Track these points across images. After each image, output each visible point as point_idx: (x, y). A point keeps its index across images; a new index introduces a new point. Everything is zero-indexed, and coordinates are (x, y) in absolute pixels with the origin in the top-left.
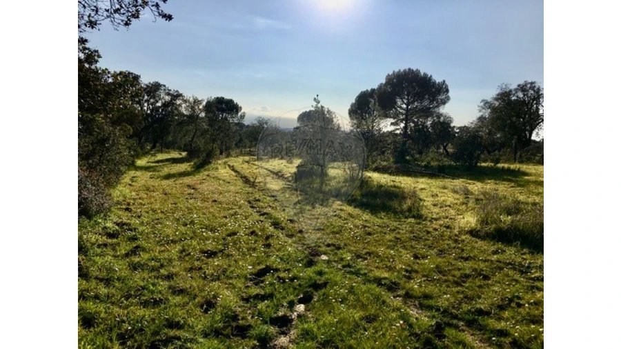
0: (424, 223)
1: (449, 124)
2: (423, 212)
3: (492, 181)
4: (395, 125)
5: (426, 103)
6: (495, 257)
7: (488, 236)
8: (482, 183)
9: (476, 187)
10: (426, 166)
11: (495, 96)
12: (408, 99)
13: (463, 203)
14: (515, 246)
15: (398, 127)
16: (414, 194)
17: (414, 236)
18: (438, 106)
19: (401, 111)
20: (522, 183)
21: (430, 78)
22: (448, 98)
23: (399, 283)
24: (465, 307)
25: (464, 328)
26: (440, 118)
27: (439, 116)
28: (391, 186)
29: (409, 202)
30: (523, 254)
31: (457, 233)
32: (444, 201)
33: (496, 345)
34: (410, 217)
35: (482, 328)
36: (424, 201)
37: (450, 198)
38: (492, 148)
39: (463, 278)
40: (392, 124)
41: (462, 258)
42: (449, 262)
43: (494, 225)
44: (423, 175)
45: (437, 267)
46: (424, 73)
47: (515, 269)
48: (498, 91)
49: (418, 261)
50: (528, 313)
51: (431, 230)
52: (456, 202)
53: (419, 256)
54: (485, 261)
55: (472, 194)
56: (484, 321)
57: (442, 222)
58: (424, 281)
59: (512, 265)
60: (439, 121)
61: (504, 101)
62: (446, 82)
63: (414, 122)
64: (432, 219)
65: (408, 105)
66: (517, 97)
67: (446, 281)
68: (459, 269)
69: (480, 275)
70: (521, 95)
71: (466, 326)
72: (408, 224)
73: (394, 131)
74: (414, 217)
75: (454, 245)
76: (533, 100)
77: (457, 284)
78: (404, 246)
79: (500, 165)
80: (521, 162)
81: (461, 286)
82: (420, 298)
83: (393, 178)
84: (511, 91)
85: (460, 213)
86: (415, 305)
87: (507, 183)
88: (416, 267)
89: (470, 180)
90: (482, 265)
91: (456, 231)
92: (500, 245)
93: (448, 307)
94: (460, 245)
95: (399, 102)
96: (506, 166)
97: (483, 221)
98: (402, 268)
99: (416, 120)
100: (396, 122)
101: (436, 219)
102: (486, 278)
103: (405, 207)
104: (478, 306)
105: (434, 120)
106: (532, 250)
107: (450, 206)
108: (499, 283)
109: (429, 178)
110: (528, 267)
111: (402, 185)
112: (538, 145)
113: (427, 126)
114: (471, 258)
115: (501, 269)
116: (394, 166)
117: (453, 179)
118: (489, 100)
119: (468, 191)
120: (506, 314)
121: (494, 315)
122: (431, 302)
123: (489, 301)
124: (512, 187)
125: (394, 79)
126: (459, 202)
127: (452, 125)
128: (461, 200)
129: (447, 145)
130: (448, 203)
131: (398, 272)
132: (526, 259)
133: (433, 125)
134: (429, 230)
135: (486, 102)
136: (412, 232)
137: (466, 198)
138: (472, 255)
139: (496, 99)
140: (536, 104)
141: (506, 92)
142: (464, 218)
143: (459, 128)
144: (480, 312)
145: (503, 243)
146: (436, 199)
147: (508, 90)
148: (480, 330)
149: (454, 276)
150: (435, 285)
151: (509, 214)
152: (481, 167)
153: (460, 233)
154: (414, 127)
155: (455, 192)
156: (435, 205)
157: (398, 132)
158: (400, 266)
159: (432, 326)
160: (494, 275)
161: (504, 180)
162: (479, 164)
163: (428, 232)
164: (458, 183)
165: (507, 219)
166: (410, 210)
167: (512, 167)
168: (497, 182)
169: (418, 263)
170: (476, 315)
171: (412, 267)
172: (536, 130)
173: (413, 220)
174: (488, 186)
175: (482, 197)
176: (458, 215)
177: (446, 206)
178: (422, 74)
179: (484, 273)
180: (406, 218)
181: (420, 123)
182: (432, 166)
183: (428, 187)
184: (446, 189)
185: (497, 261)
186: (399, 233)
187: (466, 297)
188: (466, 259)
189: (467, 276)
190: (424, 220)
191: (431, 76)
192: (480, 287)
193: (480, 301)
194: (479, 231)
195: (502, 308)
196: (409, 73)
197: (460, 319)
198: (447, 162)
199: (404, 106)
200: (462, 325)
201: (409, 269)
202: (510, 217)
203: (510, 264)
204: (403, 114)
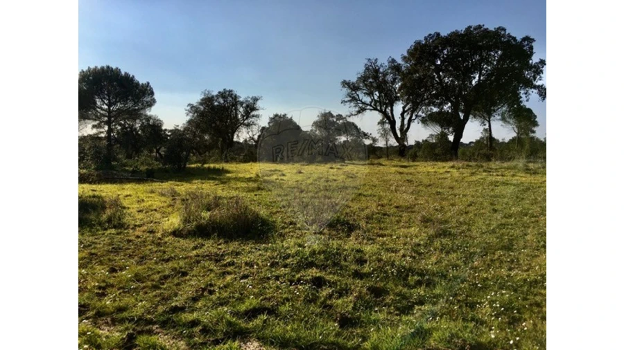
0: (126, 231)
1: (161, 126)
2: (125, 221)
3: (200, 180)
4: (97, 128)
5: (130, 104)
6: (194, 252)
7: (190, 234)
8: (190, 183)
9: (183, 188)
10: (133, 172)
11: (199, 101)
12: (109, 100)
13: (170, 206)
14: (213, 239)
15: (102, 130)
16: (116, 203)
17: (113, 248)
18: (144, 108)
19: (102, 112)
20: (225, 181)
21: (132, 79)
22: (154, 101)
23: (89, 305)
24: (161, 309)
25: (158, 330)
26: (149, 121)
27: (148, 118)
28: (90, 197)
29: (109, 212)
30: (218, 245)
31: (160, 236)
32: (149, 206)
33: (187, 336)
34: (111, 228)
35: (175, 325)
36: (128, 208)
37: (157, 202)
38: (203, 150)
39: (162, 280)
40: (94, 126)
41: (163, 260)
42: (149, 268)
43: (194, 223)
44: (129, 181)
45: (136, 275)
46: (126, 73)
47: (211, 259)
48: (202, 97)
49: (114, 274)
50: (219, 297)
51: (133, 238)
52: (162, 205)
53: (117, 268)
54: (185, 258)
55: (179, 195)
56: (178, 317)
57: (146, 228)
58: (120, 294)
59: (209, 257)
60: (148, 124)
61: (208, 106)
62: (150, 84)
63: (120, 125)
64: (136, 226)
65: (109, 105)
66: (219, 102)
67: (144, 288)
68: (159, 272)
69: (179, 272)
70: (222, 101)
71: (160, 327)
72: (107, 236)
73: (97, 134)
74: (115, 227)
75: (156, 249)
76: (233, 106)
77: (155, 287)
78: (101, 261)
79: (206, 166)
80: (227, 162)
81: (159, 288)
82: (112, 313)
83: (94, 187)
84: (213, 97)
85: (165, 215)
86: (107, 323)
87: (212, 182)
88: (111, 281)
89: (179, 181)
90: (182, 263)
91: (159, 235)
92: (200, 241)
93: (143, 314)
94: (162, 248)
95: (99, 102)
96: (212, 166)
97: (185, 220)
98: (94, 286)
99: (123, 122)
100: (99, 124)
101: (139, 226)
102: (185, 274)
103: (104, 217)
104: (173, 304)
105: (143, 123)
106: (226, 239)
107: (155, 210)
108: (196, 276)
109: (136, 183)
110: (222, 255)
111: (103, 194)
112: (240, 146)
113: (136, 129)
114: (172, 258)
115: (198, 262)
116: (96, 173)
117: (162, 182)
118: (195, 104)
119: (175, 192)
120: (199, 304)
121: (189, 308)
122: (125, 314)
123: (185, 296)
124: (216, 185)
125: (89, 76)
126: (166, 204)
127: (163, 128)
128: (168, 202)
129: (160, 148)
130: (154, 207)
131: (90, 291)
132: (220, 249)
133: (143, 128)
134: (130, 238)
135: (192, 106)
136: (110, 244)
137: (173, 200)
138: (173, 255)
139: (201, 104)
140: (235, 109)
141: (209, 98)
142: (168, 220)
143: (171, 131)
144: (176, 310)
145: (202, 238)
146: (142, 205)
147: (210, 96)
148: (174, 327)
149: (153, 280)
150: (132, 295)
151: (209, 210)
152: (190, 168)
153: (163, 235)
154: (121, 129)
155: (162, 195)
156: (139, 211)
157: (103, 135)
158: (93, 284)
159: (124, 339)
160: (192, 269)
161: (209, 179)
162: (188, 166)
163: (129, 241)
164: (166, 186)
165: (206, 215)
166: (109, 220)
167: (217, 166)
168: (203, 181)
169: (114, 277)
170: (170, 314)
171: (107, 283)
172: (237, 133)
173: (113, 231)
174: (195, 187)
175: (188, 197)
176: (163, 217)
177: (152, 210)
178: (123, 73)
179: (183, 270)
180: (106, 229)
181: (127, 126)
182: (141, 171)
183: (135, 193)
184: (154, 192)
185: (196, 256)
186: (95, 248)
187: (163, 299)
188: (168, 260)
189: (166, 277)
190: (125, 229)
191: (133, 77)
192: (178, 284)
193: (177, 298)
194: (182, 230)
195: (195, 300)
196: (107, 71)
197: (154, 323)
198: (157, 165)
199: (105, 107)
200: (157, 328)
201: (103, 285)
202: (209, 213)
203: (207, 256)
204: (105, 116)
